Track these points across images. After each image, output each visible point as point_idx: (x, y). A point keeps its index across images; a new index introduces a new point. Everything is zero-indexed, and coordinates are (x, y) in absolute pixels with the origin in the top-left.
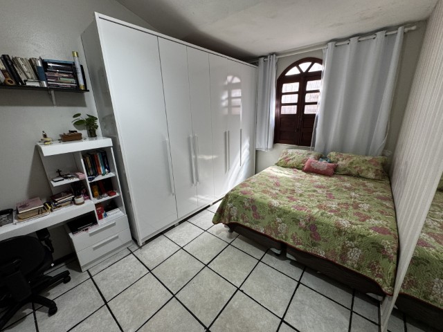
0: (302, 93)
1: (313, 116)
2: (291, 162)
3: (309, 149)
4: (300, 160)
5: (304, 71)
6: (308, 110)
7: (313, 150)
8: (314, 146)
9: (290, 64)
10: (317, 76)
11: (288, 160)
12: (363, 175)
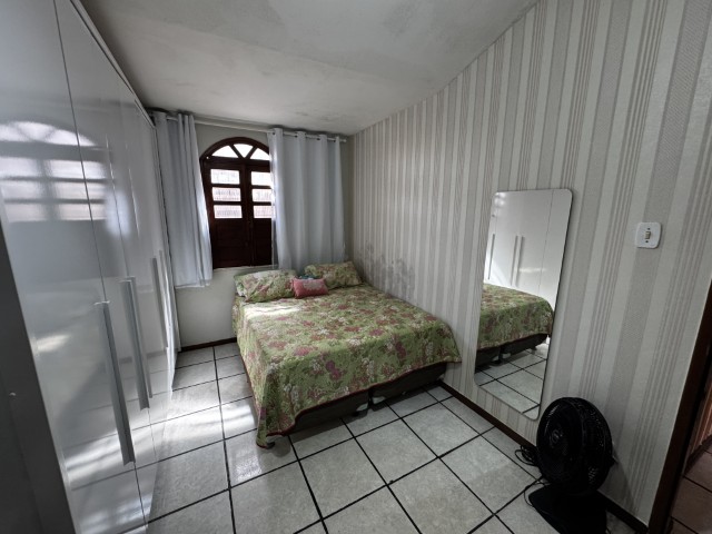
0: (246, 187)
1: (268, 221)
2: (271, 292)
3: (271, 269)
4: (282, 286)
5: (244, 155)
6: (259, 212)
7: (276, 268)
8: (277, 262)
9: (218, 140)
10: (264, 167)
11: (266, 289)
12: (349, 283)
